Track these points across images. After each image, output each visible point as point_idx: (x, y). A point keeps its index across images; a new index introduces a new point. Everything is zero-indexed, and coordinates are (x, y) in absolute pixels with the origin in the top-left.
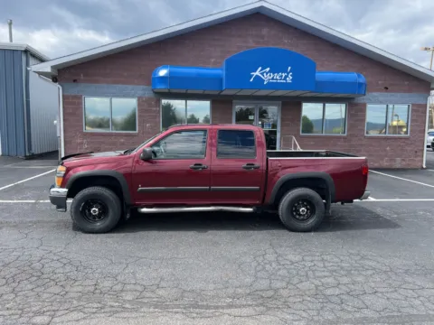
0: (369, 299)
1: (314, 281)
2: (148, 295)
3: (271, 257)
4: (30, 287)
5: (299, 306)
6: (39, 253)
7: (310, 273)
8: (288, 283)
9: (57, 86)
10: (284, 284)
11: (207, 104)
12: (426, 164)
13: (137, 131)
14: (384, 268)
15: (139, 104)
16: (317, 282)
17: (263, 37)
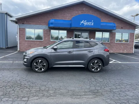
0: (128, 93)
1: (108, 87)
2: (57, 91)
3: (93, 80)
4: (18, 89)
5: (107, 95)
6: (19, 78)
7: (107, 85)
8: (101, 88)
9: (17, 25)
10: (100, 88)
11: (65, 32)
12: (134, 52)
13: (43, 40)
14: (129, 83)
15: (44, 32)
16: (110, 88)
17: (84, 11)
